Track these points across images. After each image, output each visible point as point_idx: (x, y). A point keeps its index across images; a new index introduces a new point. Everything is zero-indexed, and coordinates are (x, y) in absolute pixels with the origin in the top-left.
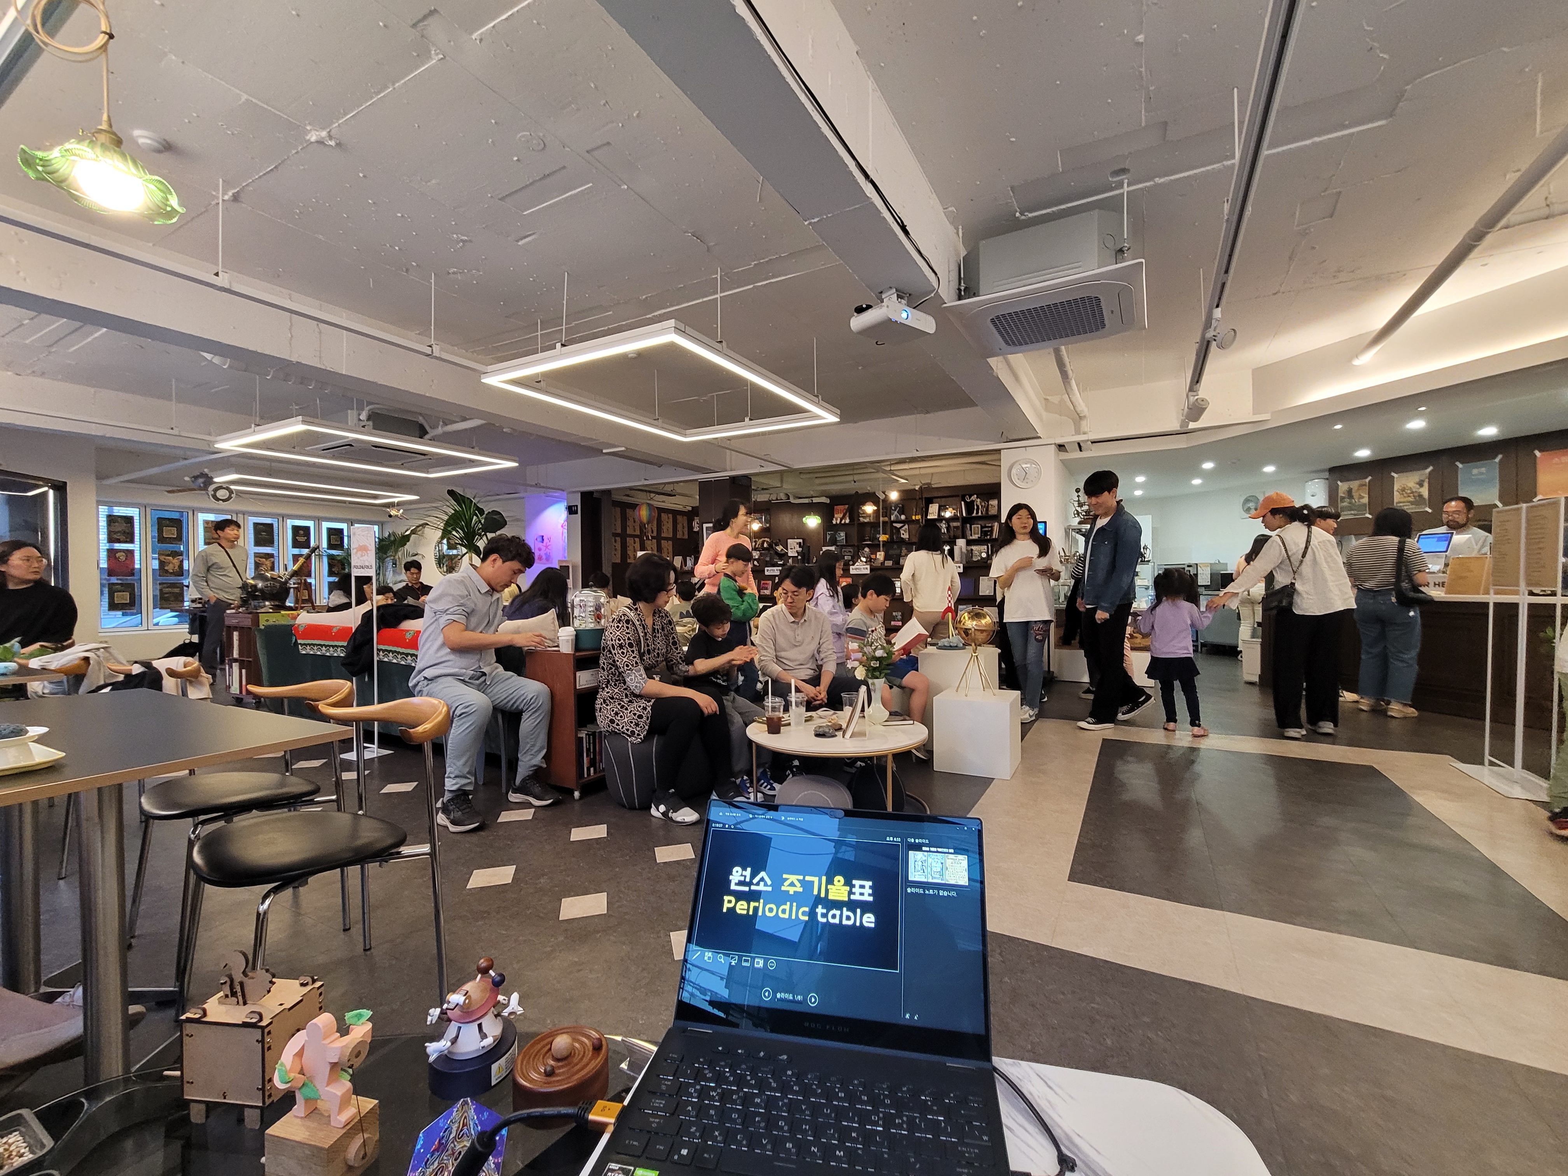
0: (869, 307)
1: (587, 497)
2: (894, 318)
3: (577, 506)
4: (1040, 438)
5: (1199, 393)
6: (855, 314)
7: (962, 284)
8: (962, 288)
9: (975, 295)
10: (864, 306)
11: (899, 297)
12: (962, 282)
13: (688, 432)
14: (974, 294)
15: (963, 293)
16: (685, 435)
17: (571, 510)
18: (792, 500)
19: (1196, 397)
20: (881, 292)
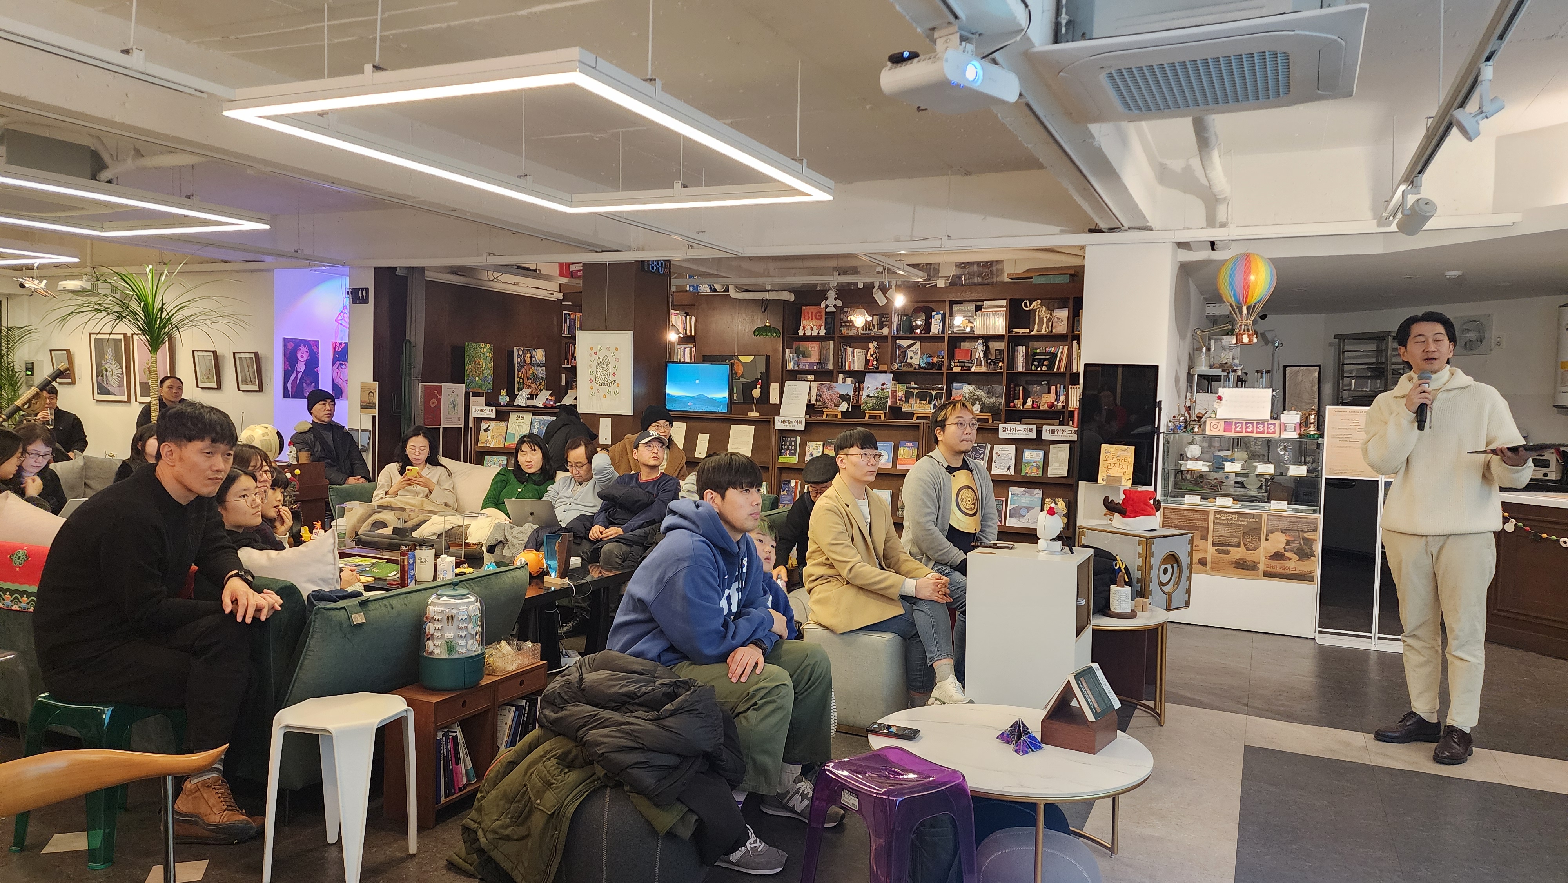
0: (914, 56)
1: (384, 275)
2: (953, 76)
3: (367, 290)
4: (1150, 229)
5: (1422, 189)
6: (889, 64)
7: (1064, 15)
8: (1064, 22)
9: (1084, 37)
10: (906, 54)
11: (963, 39)
12: (1064, 10)
13: (577, 197)
14: (1083, 35)
15: (1063, 30)
16: (571, 204)
17: (357, 296)
18: (733, 293)
19: (1418, 197)
20: (934, 29)
